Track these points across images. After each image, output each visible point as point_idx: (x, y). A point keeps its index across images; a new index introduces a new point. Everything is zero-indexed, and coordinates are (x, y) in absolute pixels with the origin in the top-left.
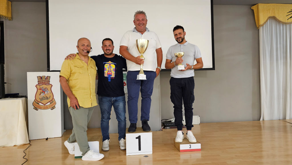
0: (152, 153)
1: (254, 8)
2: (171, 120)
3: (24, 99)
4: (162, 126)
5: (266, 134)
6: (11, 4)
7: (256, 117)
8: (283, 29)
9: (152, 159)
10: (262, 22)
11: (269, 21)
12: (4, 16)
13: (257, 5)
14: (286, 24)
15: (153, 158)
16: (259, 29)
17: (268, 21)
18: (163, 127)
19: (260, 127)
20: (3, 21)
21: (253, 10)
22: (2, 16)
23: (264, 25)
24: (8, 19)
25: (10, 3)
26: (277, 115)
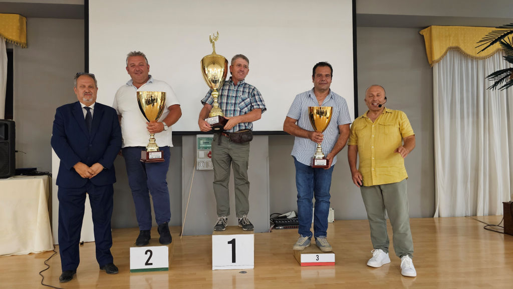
0: (253, 267)
1: (425, 32)
2: (287, 214)
3: (46, 177)
4: (271, 224)
5: (443, 239)
6: (26, 22)
7: (428, 212)
8: (472, 68)
9: (253, 277)
10: (436, 56)
11: (450, 53)
12: (14, 42)
13: (429, 28)
14: (477, 59)
15: (255, 275)
16: (432, 68)
17: (448, 54)
18: (272, 226)
19: (433, 229)
20: (12, 50)
21: (423, 36)
22: (12, 41)
23: (442, 61)
24: (21, 45)
25: (24, 19)
26: (462, 209)
